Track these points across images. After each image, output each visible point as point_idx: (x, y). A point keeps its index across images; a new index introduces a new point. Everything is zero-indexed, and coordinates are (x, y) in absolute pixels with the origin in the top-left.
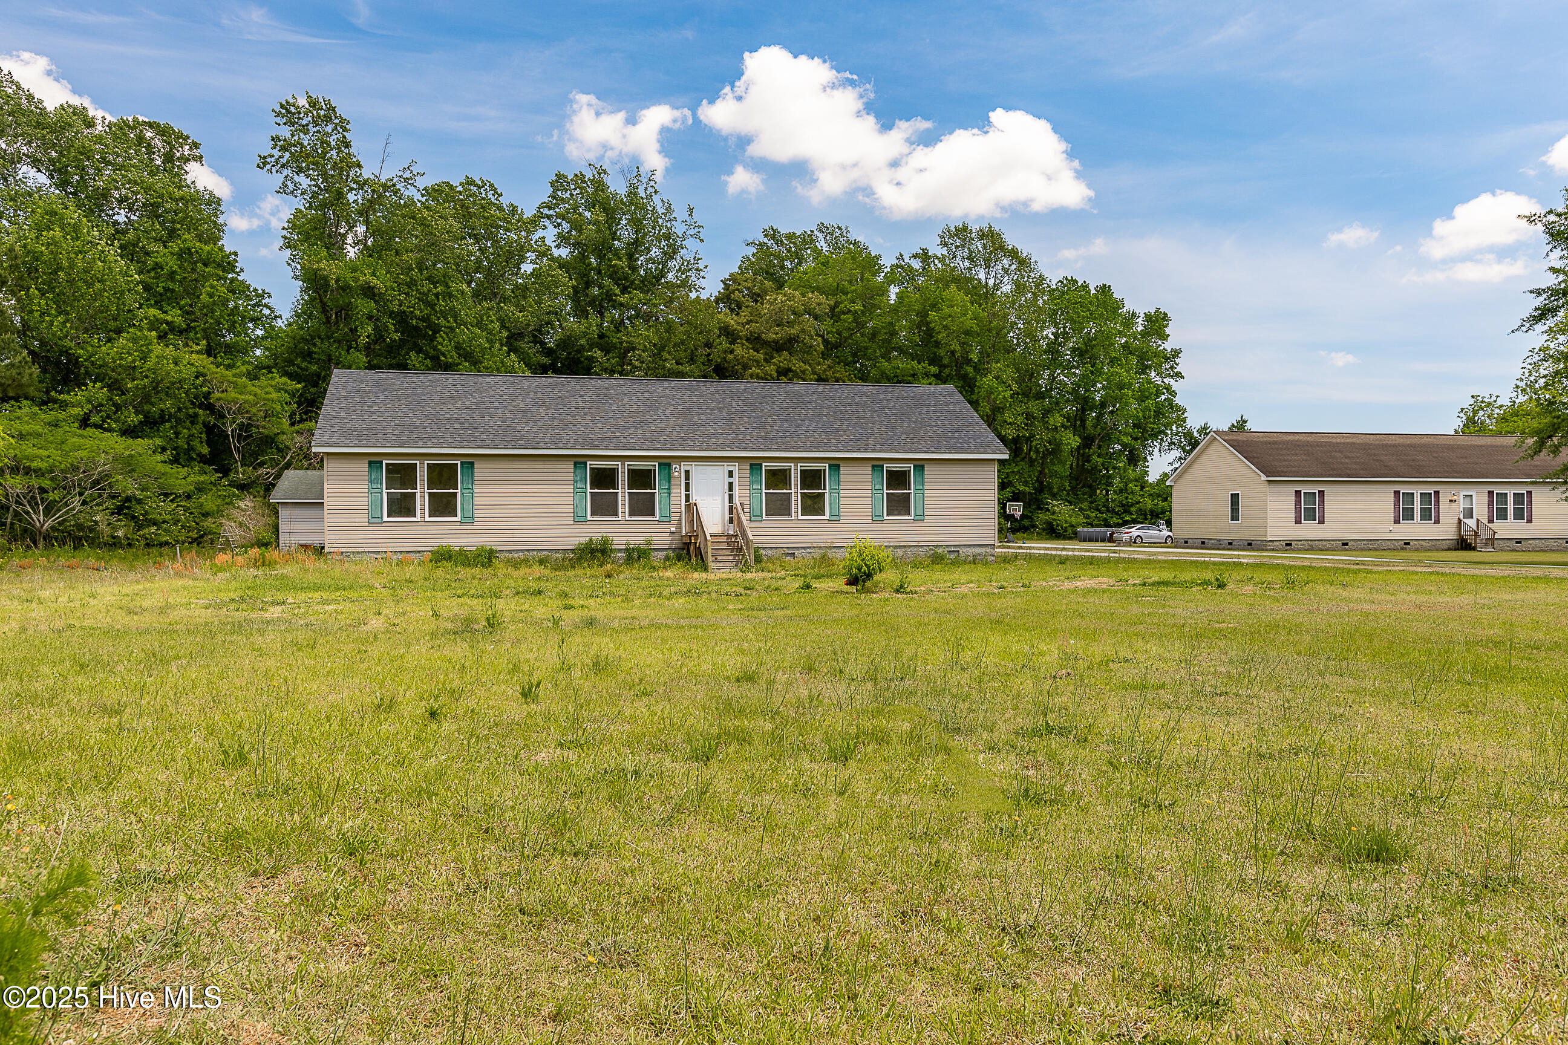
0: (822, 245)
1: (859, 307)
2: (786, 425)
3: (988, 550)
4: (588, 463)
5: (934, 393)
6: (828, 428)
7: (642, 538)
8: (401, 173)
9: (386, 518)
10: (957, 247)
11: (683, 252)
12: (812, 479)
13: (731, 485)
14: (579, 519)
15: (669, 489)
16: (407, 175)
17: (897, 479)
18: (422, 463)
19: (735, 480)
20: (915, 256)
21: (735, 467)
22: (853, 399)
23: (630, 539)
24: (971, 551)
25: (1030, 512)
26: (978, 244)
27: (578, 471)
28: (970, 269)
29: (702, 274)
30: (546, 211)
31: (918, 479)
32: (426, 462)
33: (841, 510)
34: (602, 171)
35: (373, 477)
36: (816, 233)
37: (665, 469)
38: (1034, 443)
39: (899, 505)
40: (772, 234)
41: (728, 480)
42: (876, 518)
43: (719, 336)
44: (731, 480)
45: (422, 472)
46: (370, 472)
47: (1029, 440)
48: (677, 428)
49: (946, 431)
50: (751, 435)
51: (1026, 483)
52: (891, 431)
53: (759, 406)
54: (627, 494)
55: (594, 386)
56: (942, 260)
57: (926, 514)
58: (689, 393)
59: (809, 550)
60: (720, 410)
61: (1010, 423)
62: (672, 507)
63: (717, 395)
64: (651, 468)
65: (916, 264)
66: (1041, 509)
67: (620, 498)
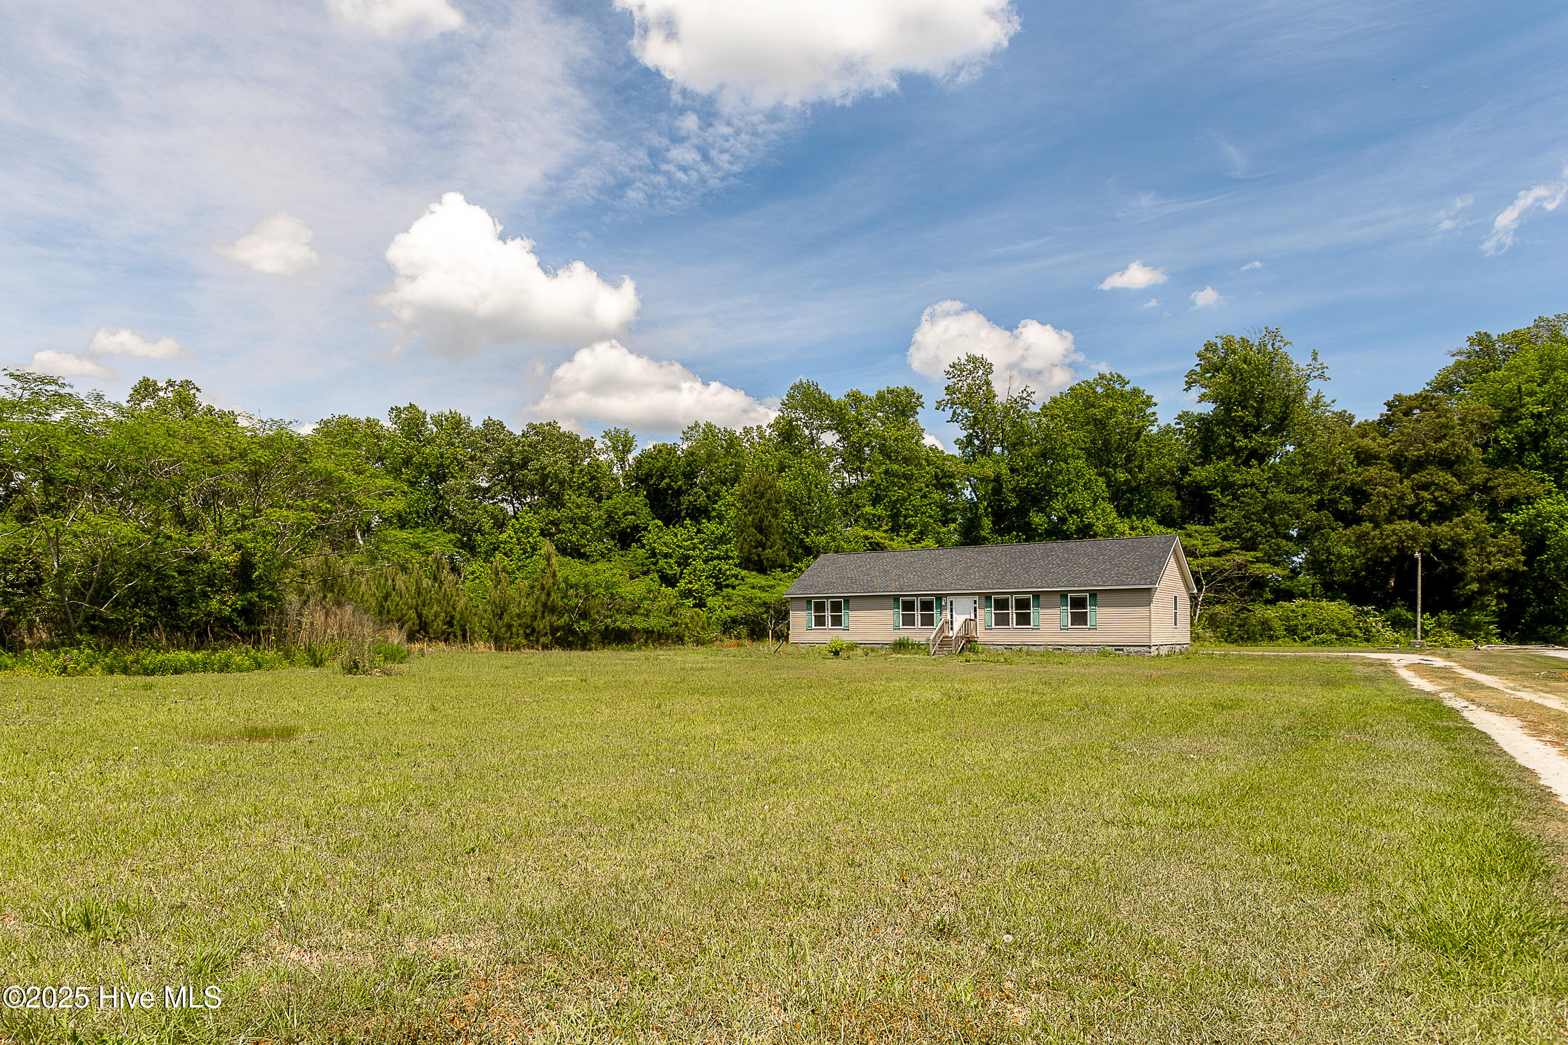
2: (1021, 572)
3: (1146, 649)
4: (901, 598)
6: (1045, 572)
7: (926, 638)
9: (813, 627)
12: (1022, 604)
13: (975, 608)
14: (897, 628)
15: (941, 611)
17: (1078, 603)
18: (827, 601)
19: (977, 605)
21: (977, 598)
23: (917, 638)
24: (1132, 649)
27: (896, 603)
31: (1093, 603)
32: (830, 601)
33: (1041, 623)
35: (809, 608)
37: (939, 601)
39: (1079, 619)
41: (973, 606)
42: (1064, 628)
44: (975, 606)
45: (828, 605)
46: (807, 605)
48: (955, 577)
49: (1126, 570)
50: (992, 579)
52: (1086, 572)
54: (920, 614)
57: (1098, 625)
58: (984, 554)
59: (1020, 646)
60: (991, 564)
62: (942, 621)
64: (932, 600)
67: (916, 617)
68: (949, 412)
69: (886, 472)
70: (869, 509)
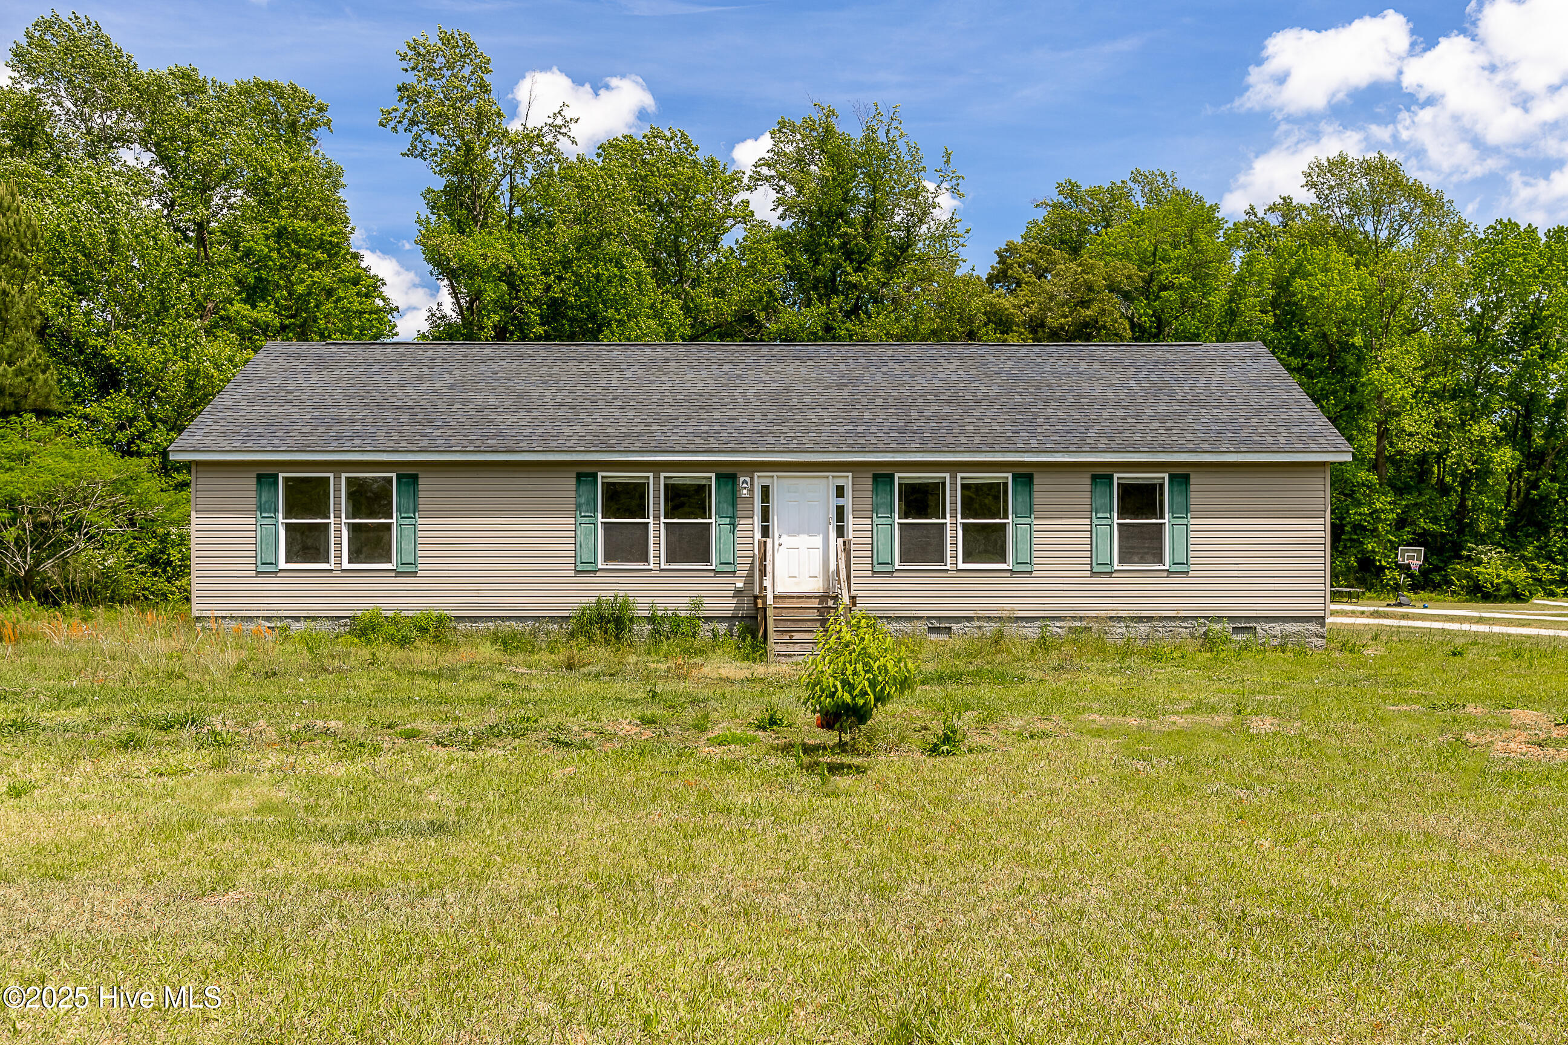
0: (1139, 200)
1: (1184, 279)
2: (947, 409)
3: (1311, 627)
4: (600, 475)
5: (1223, 354)
6: (1020, 413)
7: (686, 600)
8: (550, 121)
9: (282, 565)
10: (1331, 188)
11: (936, 212)
12: (983, 499)
13: (841, 508)
14: (584, 569)
15: (733, 517)
16: (559, 121)
17: (1139, 499)
18: (337, 478)
19: (848, 501)
20: (1272, 209)
21: (846, 480)
22: (1075, 367)
23: (657, 600)
24: (1277, 628)
25: (1442, 561)
26: (1363, 181)
27: (584, 488)
28: (1351, 217)
29: (961, 240)
30: (765, 171)
31: (1179, 499)
32: (344, 475)
33: (1035, 554)
34: (830, 114)
35: (263, 499)
36: (1130, 184)
37: (726, 484)
38: (1448, 463)
39: (1141, 545)
40: (1071, 190)
41: (834, 502)
42: (1101, 569)
43: (986, 325)
44: (841, 501)
45: (338, 490)
46: (259, 492)
47: (1440, 457)
48: (758, 417)
49: (1235, 416)
50: (880, 427)
51: (1435, 520)
52: (1132, 417)
53: (909, 380)
54: (662, 525)
55: (646, 356)
56: (1313, 210)
57: (1192, 561)
58: (797, 362)
59: (976, 623)
60: (840, 387)
61: (1411, 435)
62: (737, 547)
63: (842, 366)
64: (703, 482)
65: (1274, 220)
66: (1461, 557)
67: (651, 534)
68: (405, 140)
69: (280, 234)
70: (239, 308)
